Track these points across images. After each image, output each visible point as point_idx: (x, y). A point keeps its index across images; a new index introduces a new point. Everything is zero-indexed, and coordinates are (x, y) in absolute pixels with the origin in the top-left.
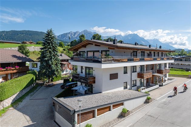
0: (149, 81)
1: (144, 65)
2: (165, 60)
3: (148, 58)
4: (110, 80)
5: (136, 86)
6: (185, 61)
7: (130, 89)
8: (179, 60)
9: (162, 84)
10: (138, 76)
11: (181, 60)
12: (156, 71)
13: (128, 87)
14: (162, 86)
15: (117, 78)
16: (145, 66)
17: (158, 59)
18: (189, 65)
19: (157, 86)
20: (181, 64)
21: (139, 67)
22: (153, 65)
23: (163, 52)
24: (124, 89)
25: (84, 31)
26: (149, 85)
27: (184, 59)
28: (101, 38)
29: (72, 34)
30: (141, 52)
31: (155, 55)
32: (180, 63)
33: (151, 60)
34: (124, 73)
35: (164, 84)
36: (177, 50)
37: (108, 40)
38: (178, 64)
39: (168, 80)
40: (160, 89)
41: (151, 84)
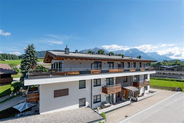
0: (120, 95)
1: (113, 78)
2: (142, 71)
3: (118, 69)
4: (55, 97)
5: (100, 101)
6: (177, 70)
7: (90, 106)
8: (171, 69)
9: (137, 99)
10: (102, 90)
11: (173, 70)
12: (131, 84)
13: (87, 104)
14: (136, 101)
15: (68, 95)
16: (115, 79)
17: (132, 71)
18: (181, 75)
19: (128, 102)
20: (173, 74)
21: (106, 80)
22: (127, 77)
23: (142, 63)
24: (80, 106)
25: (95, 48)
26: (121, 100)
27: (176, 69)
28: (104, 53)
29: (86, 51)
30: (108, 63)
31: (130, 66)
32: (172, 72)
33: (120, 72)
34: (80, 88)
35: (139, 99)
36: (173, 60)
37: (110, 54)
38: (170, 74)
39: (149, 93)
40: (131, 105)
41: (123, 99)
